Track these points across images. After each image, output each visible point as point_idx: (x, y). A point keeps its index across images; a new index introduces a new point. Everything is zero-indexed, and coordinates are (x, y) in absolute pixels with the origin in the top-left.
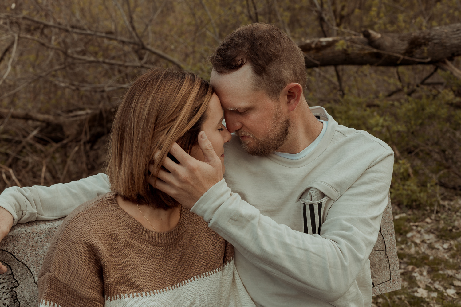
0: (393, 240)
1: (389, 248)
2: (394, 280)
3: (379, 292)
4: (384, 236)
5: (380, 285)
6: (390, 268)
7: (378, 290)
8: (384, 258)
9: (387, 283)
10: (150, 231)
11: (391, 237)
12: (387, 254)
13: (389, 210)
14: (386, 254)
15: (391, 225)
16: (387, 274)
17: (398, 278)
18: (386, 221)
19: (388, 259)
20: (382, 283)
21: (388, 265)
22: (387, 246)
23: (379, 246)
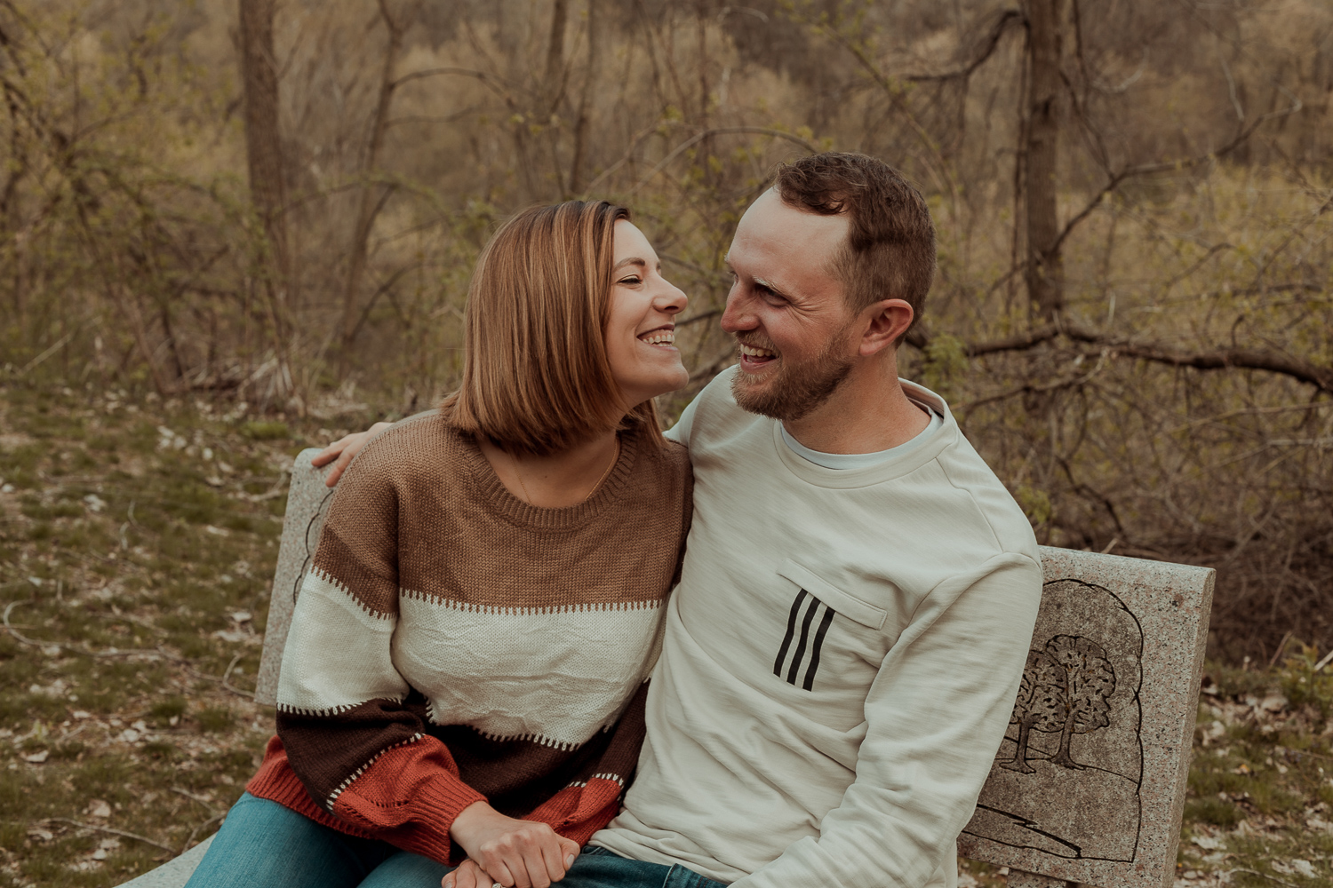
0: (1169, 767)
1: (1153, 780)
2: (1140, 867)
3: (1090, 879)
4: (1144, 744)
5: (1098, 863)
6: (1139, 830)
7: (1088, 872)
8: (1129, 801)
9: (1120, 866)
10: (514, 498)
11: (1166, 757)
12: (1142, 794)
13: (1178, 686)
14: (1137, 793)
15: (1174, 726)
16: (1127, 843)
17: (1156, 866)
18: (1163, 710)
19: (1140, 808)
20: (1105, 859)
21: (1136, 821)
22: (1147, 774)
23: (1121, 764)
